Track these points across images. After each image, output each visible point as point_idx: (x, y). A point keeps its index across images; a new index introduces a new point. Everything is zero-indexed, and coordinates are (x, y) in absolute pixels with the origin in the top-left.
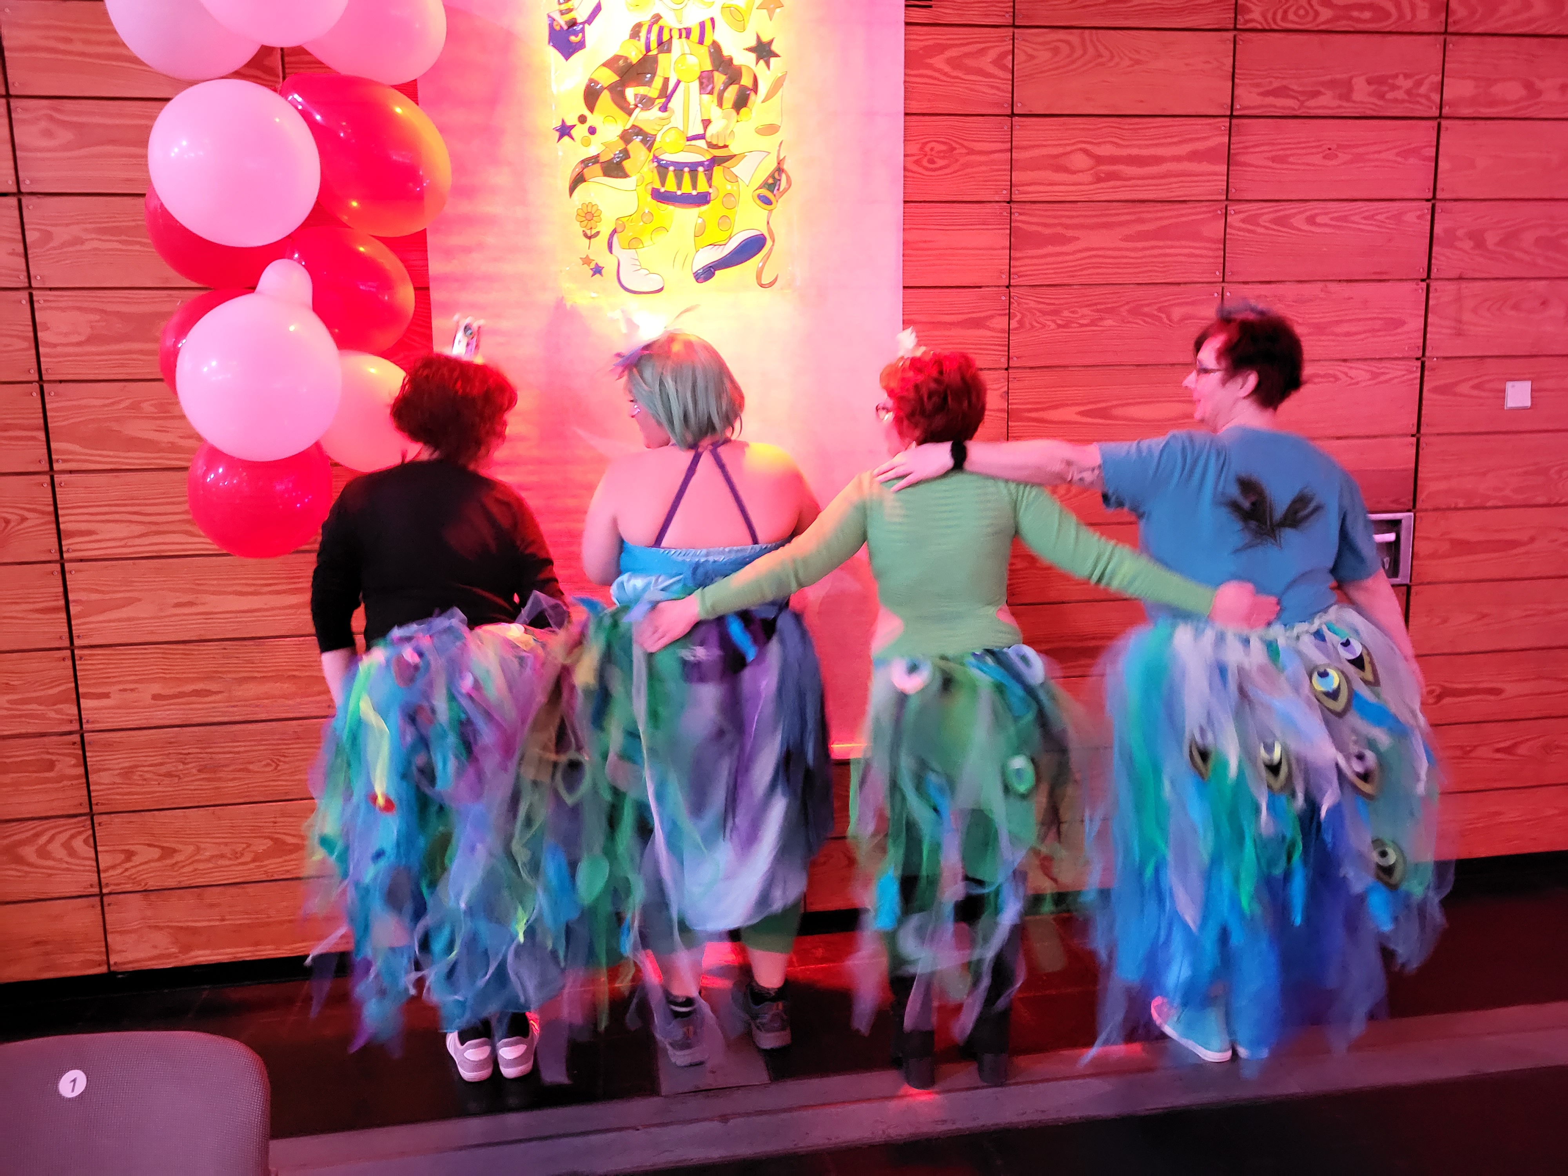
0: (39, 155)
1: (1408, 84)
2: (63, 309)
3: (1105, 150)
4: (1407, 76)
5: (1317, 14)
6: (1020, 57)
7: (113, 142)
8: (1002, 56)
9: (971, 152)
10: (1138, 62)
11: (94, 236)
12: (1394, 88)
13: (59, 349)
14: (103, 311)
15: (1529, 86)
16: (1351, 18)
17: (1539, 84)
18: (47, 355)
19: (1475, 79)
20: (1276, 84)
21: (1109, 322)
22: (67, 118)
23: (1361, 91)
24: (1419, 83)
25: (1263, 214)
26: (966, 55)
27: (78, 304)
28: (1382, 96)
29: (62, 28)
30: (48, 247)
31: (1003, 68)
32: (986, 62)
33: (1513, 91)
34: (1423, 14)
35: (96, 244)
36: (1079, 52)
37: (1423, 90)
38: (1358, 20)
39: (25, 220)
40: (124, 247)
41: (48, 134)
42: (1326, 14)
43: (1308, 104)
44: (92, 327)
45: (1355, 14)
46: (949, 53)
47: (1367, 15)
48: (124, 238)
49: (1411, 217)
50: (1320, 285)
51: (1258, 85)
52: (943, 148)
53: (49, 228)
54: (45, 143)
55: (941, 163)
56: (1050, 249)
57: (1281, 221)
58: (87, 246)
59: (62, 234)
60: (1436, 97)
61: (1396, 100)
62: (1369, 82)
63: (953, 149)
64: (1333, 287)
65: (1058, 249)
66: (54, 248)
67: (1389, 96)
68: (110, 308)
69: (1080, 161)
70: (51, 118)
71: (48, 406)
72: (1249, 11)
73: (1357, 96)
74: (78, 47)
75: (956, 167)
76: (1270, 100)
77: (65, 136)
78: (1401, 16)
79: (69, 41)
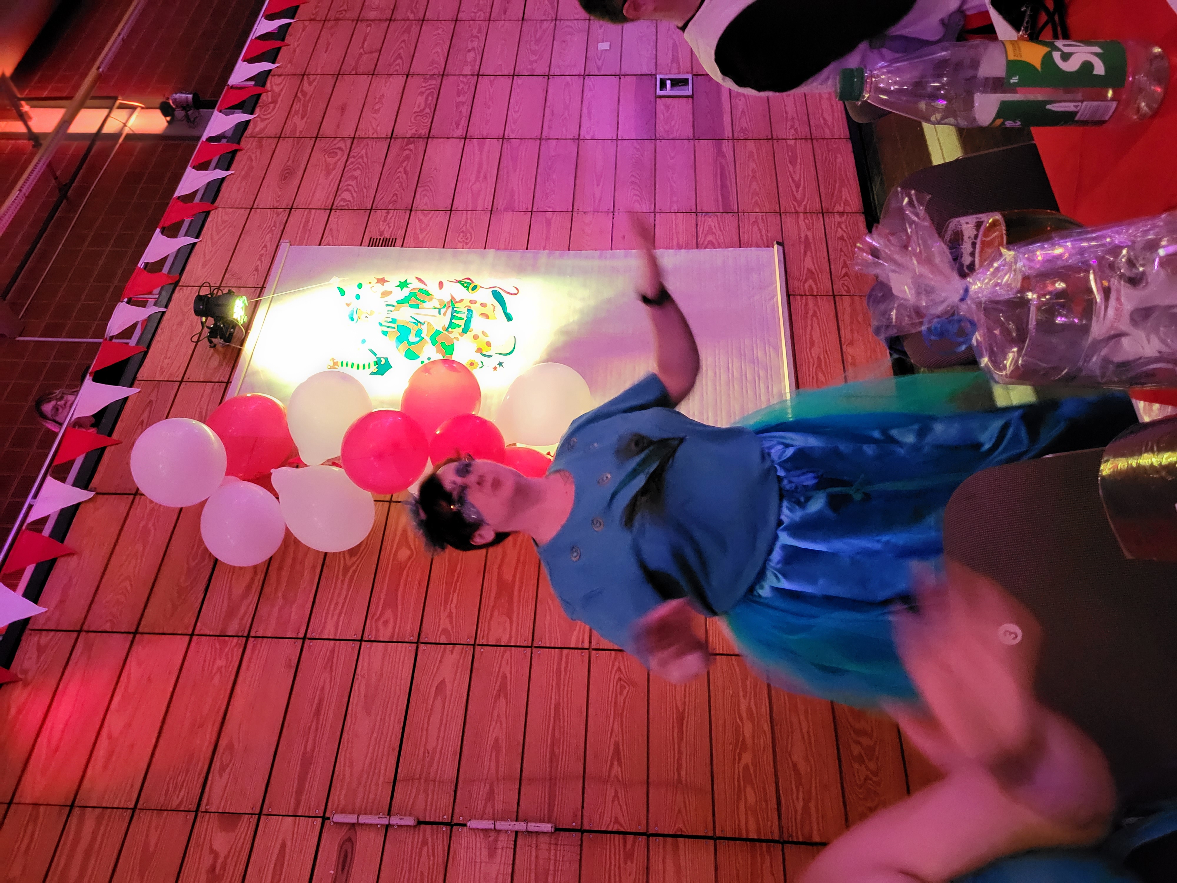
0: (397, 630)
1: (462, 86)
2: (489, 629)
3: (473, 177)
4: (458, 86)
5: (426, 113)
6: (425, 208)
7: (397, 590)
8: (423, 214)
9: (465, 225)
10: (435, 169)
11: (448, 606)
12: (463, 89)
13: (513, 634)
14: (493, 607)
15: (469, 51)
16: (430, 103)
17: (470, 48)
18: (516, 641)
19: (463, 66)
20: (454, 124)
21: (554, 177)
22: (379, 612)
23: (462, 99)
24: (462, 82)
25: (511, 128)
26: (420, 226)
27: (487, 622)
28: (466, 93)
29: (329, 607)
30: (451, 632)
31: (429, 213)
32: (425, 220)
33: (470, 56)
34: (434, 82)
35: (453, 606)
36: (426, 188)
37: (465, 80)
38: (432, 100)
39: (434, 642)
40: (457, 591)
41: (386, 623)
42: (427, 110)
43: (464, 115)
44: (502, 614)
45: (429, 102)
46: (418, 231)
47: (430, 98)
48: (452, 591)
49: (519, 82)
50: (547, 109)
51: (453, 130)
52: (462, 235)
53: (440, 629)
54: (391, 625)
55: (468, 235)
56: (516, 197)
57: (515, 122)
58: (454, 611)
59: (445, 623)
60: (469, 77)
61: (468, 89)
62: (459, 96)
63: (463, 232)
64: (548, 104)
65: (516, 195)
66: (452, 628)
67: (466, 91)
68: (491, 603)
69: (477, 186)
70: (378, 620)
71: (548, 645)
72: (421, 134)
73: (464, 100)
74: (341, 601)
75: (471, 230)
76: (460, 127)
77: (389, 614)
78: (434, 88)
79: (337, 604)
